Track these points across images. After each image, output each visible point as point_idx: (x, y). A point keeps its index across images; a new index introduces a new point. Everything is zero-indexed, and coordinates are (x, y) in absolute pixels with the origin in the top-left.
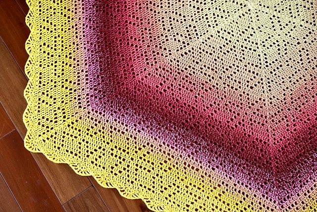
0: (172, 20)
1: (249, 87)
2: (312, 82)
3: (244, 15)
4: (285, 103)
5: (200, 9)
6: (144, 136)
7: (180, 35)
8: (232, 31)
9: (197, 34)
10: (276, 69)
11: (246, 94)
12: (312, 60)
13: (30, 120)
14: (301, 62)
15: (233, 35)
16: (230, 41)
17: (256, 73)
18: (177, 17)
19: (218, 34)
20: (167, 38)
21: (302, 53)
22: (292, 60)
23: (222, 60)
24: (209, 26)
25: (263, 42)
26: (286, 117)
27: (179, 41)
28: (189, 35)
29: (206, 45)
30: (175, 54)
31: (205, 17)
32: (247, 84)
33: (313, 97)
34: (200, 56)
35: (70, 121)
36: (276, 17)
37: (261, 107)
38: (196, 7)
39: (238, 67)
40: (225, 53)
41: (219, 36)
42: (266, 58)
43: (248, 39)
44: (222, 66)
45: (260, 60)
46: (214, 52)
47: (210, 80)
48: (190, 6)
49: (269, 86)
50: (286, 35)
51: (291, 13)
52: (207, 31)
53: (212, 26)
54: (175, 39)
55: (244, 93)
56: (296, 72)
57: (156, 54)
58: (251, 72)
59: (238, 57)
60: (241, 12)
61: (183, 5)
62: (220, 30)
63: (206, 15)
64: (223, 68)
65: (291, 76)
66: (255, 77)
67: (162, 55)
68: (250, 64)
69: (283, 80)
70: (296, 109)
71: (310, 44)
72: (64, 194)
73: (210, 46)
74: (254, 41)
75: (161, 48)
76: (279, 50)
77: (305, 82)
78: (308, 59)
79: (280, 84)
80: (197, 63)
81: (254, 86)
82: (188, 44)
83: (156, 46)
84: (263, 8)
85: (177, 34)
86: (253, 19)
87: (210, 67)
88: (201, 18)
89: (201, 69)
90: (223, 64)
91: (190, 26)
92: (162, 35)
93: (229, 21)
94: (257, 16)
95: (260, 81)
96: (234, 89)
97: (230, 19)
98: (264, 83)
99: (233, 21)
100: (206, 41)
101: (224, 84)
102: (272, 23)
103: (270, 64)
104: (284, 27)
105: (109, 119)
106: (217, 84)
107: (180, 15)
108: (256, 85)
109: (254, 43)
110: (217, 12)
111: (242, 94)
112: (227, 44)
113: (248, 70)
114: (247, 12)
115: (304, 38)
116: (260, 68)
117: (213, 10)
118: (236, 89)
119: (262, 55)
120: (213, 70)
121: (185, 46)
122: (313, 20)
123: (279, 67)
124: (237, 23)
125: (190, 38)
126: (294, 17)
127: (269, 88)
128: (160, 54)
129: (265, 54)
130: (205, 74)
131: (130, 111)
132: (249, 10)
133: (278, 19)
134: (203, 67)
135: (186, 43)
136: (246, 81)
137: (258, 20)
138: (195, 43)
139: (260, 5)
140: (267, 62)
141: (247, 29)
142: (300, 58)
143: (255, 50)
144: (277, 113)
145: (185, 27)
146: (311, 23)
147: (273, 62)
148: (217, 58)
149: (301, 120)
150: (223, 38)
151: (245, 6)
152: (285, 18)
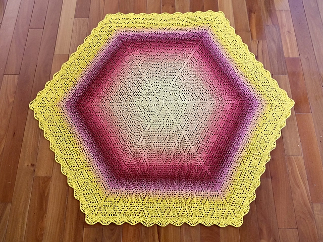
0: (201, 118)
1: (188, 73)
2: (163, 60)
3: (169, 101)
4: (179, 59)
5: (185, 114)
6: (242, 79)
8: (179, 97)
9: (194, 105)
10: (173, 73)
12: (156, 67)
13: (287, 113)
14: (161, 69)
15: (180, 95)
16: (183, 94)
17: (182, 76)
18: (198, 117)
19: (185, 99)
20: (209, 111)
21: (158, 72)
22: (164, 72)
23: (191, 89)
25: (170, 85)
26: (183, 55)
30: (209, 102)
31: (186, 110)
33: (167, 55)
34: (199, 95)
35: (270, 102)
36: (157, 91)
37: (189, 63)
38: (186, 116)
39: (187, 82)
40: (189, 90)
43: (175, 90)
45: (176, 79)
46: (192, 93)
47: (202, 84)
48: (188, 119)
49: (180, 68)
50: (158, 82)
51: (149, 89)
52: (189, 103)
53: (186, 104)
54: (205, 108)
55: (192, 72)
56: (166, 67)
57: (218, 107)
59: (184, 86)
60: (169, 103)
61: (192, 121)
64: (193, 85)
65: (169, 67)
66: (184, 75)
68: (181, 80)
69: (174, 67)
70: (177, 55)
71: (152, 74)
72: (286, 79)
73: (192, 97)
75: (214, 109)
76: (166, 79)
77: (166, 62)
78: (157, 69)
79: (176, 67)
80: (202, 93)
82: (201, 103)
84: (158, 98)
85: (203, 110)
86: (167, 97)
87: (198, 89)
88: (188, 111)
90: (192, 87)
91: (195, 110)
92: (210, 114)
94: (164, 97)
95: (182, 72)
96: (195, 75)
97: (176, 102)
98: (181, 70)
100: (193, 100)
101: (197, 79)
102: (160, 90)
104: (157, 86)
105: (253, 94)
106: (200, 81)
108: (185, 72)
109: (173, 87)
110: (179, 108)
112: (185, 93)
113: (184, 79)
115: (152, 77)
116: (178, 77)
117: (180, 110)
120: (198, 87)
121: (203, 103)
122: (143, 81)
123: (171, 72)
124: (174, 99)
125: (198, 105)
126: (149, 87)
128: (216, 106)
129: (173, 80)
130: (202, 87)
131: (242, 92)
132: (165, 101)
134: (201, 90)
136: (188, 75)
137: (164, 95)
138: (198, 101)
139: (159, 100)
140: (174, 77)
141: (172, 94)
142: (160, 71)
143: (176, 84)
144: (185, 58)
145: (197, 111)
146: (145, 80)
147: (172, 76)
148: (193, 90)
149: (178, 51)
150: (185, 97)
151: (165, 104)
152: (153, 89)
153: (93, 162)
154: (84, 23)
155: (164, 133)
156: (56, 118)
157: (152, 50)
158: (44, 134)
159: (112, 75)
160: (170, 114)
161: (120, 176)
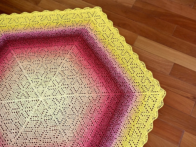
0: (6, 124)
1: (56, 138)
2: (83, 121)
3: (39, 105)
4: (75, 137)
5: (18, 112)
7: (12, 130)
8: (37, 115)
9: (21, 125)
10: (65, 123)
11: (55, 142)
12: (79, 110)
14: (74, 114)
15: (38, 117)
16: (38, 120)
17: (56, 130)
19: (31, 120)
20: (7, 134)
21: (73, 109)
22: (70, 115)
23: (38, 131)
24: (25, 118)
25: (54, 113)
26: (78, 143)
27: (13, 133)
28: (17, 127)
29: (27, 128)
30: (14, 140)
31: (22, 115)
32: (54, 137)
33: (86, 127)
34: (27, 135)
36: (55, 99)
37: (65, 145)
38: (15, 112)
39: (46, 131)
40: (38, 128)
41: (32, 121)
42: (58, 120)
43: (46, 115)
44: (39, 134)
45: (55, 122)
46: (32, 129)
47: (36, 145)
48: (12, 113)
49: (65, 133)
50: (62, 104)
51: (60, 93)
52: (25, 121)
53: (27, 118)
54: (11, 133)
55: (54, 142)
56: (74, 120)
57: (4, 145)
58: (54, 130)
59: (45, 126)
60: (38, 104)
61: (9, 114)
62: (31, 118)
63: (22, 113)
64: (40, 135)
65: (73, 123)
66: (56, 132)
67: (7, 144)
68: (52, 127)
69: (69, 127)
70: (81, 137)
71: (75, 103)
73: (29, 128)
74: (49, 115)
75: (5, 141)
76: (62, 113)
77: (80, 122)
78: (77, 110)
79: (69, 129)
80: (26, 139)
81: (58, 136)
82: (18, 132)
83: (3, 141)
84: (47, 97)
85: (11, 130)
86: (45, 105)
87: (33, 138)
88: (20, 116)
89: (29, 141)
90: (39, 133)
91: (16, 123)
92: (4, 134)
93: (34, 111)
94: (46, 102)
95: (60, 132)
96: (49, 143)
97: (34, 110)
98: (62, 132)
99: (36, 110)
100: (26, 126)
101: (43, 142)
102: (54, 102)
103: (61, 122)
104: (60, 101)
106: (40, 145)
107: (9, 120)
108: (58, 135)
109: (50, 116)
110: (27, 109)
111: (54, 143)
112: (37, 122)
113: (52, 130)
114: (41, 102)
115: (71, 102)
116: (57, 126)
117: (24, 110)
118: (50, 142)
119: (55, 119)
120: (35, 139)
121: (17, 134)
122: (71, 92)
123: (66, 121)
124: (38, 110)
125: (18, 129)
126: (62, 95)
127: (65, 134)
128: (6, 144)
129: (57, 118)
130: (32, 143)
132: (41, 101)
133: (56, 99)
134: (30, 140)
135: (17, 132)
136: (53, 136)
137: (47, 104)
138: (22, 130)
139: (45, 96)
140: (59, 122)
141: (44, 110)
142: (73, 112)
143: (51, 119)
144: (73, 144)
145: (14, 125)
146: (71, 94)
147: (62, 120)
148: (35, 132)
149: (85, 141)
150: (34, 120)
151: (38, 100)
152: (59, 97)
153: (29, 31)
154: (165, 69)
155: (14, 87)
156: (78, 19)
157: (100, 116)
158: (70, 9)
159: (92, 70)
160: (27, 99)
161: (6, 43)
